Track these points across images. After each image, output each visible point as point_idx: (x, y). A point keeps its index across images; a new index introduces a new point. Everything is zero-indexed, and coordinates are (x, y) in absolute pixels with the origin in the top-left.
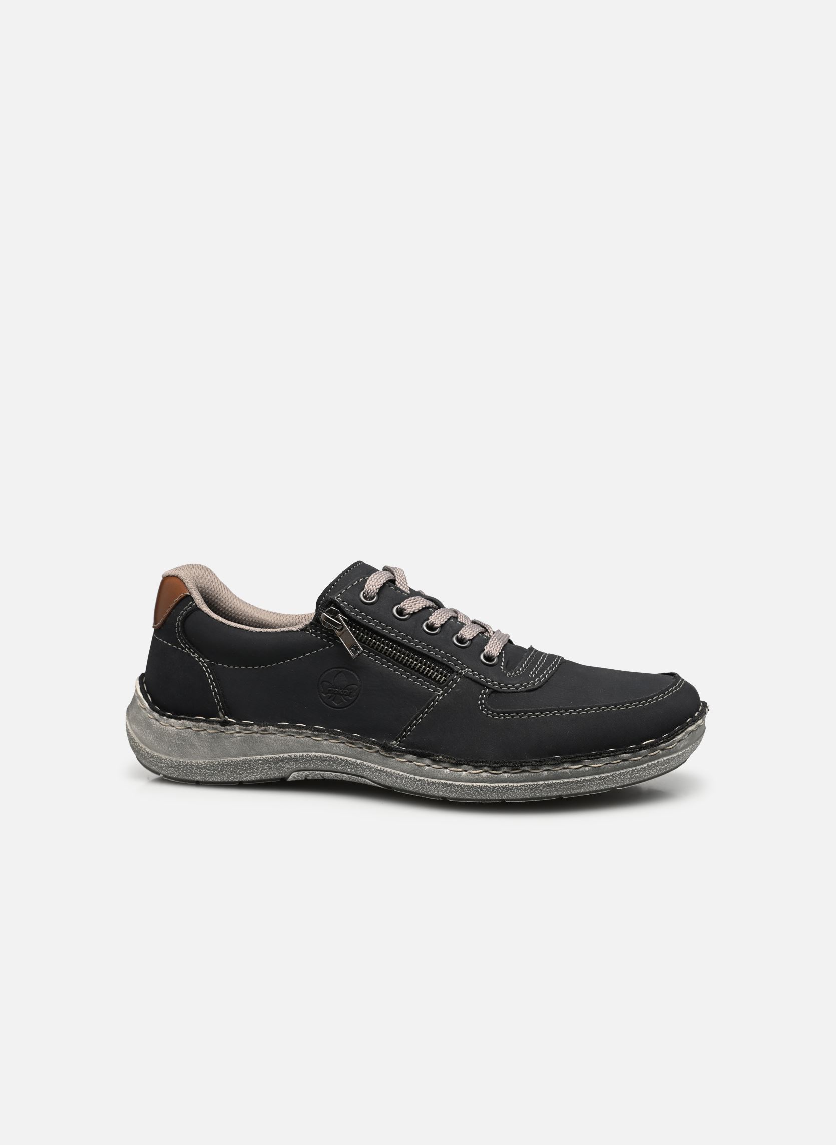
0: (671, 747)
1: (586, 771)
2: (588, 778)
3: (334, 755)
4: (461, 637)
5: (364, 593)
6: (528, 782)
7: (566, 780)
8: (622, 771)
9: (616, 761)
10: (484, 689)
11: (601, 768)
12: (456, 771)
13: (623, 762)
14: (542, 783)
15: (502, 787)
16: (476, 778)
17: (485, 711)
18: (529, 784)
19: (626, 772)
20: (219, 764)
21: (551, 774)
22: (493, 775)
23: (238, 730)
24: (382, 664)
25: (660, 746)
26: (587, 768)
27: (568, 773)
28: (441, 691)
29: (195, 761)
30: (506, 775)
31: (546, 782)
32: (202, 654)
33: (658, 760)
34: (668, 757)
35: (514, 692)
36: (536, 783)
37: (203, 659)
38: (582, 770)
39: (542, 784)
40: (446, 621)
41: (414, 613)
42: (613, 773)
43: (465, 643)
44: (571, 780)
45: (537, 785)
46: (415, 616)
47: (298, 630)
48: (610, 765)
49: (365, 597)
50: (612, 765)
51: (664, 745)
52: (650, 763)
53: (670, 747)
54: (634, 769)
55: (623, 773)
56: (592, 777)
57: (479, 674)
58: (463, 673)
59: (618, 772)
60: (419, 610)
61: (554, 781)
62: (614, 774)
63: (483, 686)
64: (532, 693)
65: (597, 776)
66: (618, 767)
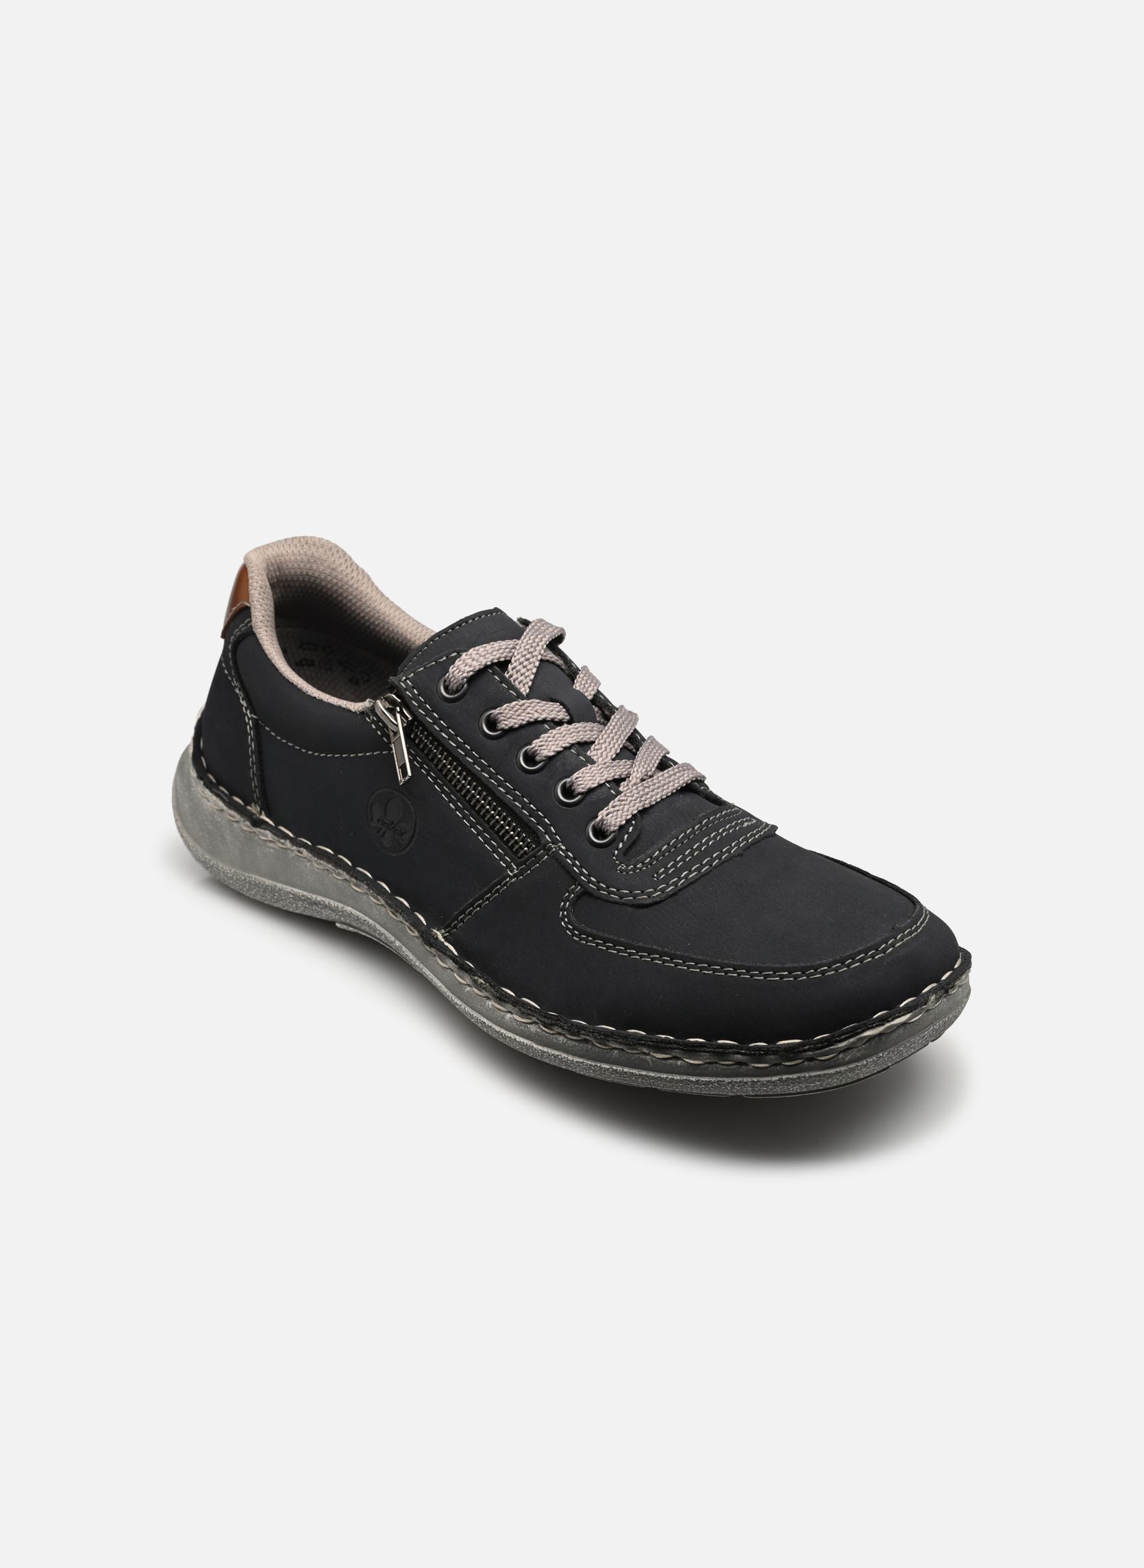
0: (826, 1058)
1: (677, 1066)
2: (679, 1078)
3: (372, 922)
4: (571, 786)
5: (445, 681)
6: (588, 1059)
7: (644, 1073)
8: (735, 1079)
9: (727, 1063)
10: (575, 885)
11: (701, 1067)
12: (499, 1009)
13: (738, 1066)
14: (607, 1067)
15: (552, 1055)
16: (522, 1030)
17: (565, 922)
18: (590, 1063)
19: (740, 1082)
20: (245, 880)
21: (624, 1058)
22: (543, 1033)
23: (271, 839)
24: (450, 802)
25: (803, 1054)
26: (679, 1063)
27: (648, 1062)
28: (516, 871)
29: (221, 865)
30: (561, 1038)
31: (614, 1068)
32: (251, 706)
33: (798, 1075)
34: (818, 1073)
35: (615, 903)
36: (599, 1065)
37: (250, 713)
38: (671, 1064)
39: (608, 1069)
40: (559, 753)
41: (512, 729)
42: (719, 1079)
43: (573, 797)
44: (652, 1074)
45: (601, 1068)
46: (511, 736)
47: (356, 712)
48: (717, 1065)
49: (446, 688)
50: (721, 1067)
51: (811, 1053)
52: (784, 1077)
53: (823, 1058)
54: (756, 1080)
55: (736, 1082)
56: (685, 1078)
57: (575, 858)
58: (554, 849)
59: (727, 1080)
60: (522, 727)
61: (626, 1070)
62: (721, 1081)
63: (574, 879)
64: (640, 911)
65: (693, 1079)
66: (728, 1072)
